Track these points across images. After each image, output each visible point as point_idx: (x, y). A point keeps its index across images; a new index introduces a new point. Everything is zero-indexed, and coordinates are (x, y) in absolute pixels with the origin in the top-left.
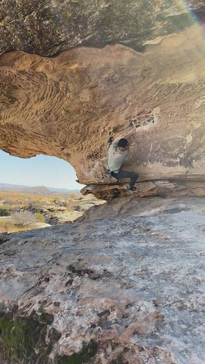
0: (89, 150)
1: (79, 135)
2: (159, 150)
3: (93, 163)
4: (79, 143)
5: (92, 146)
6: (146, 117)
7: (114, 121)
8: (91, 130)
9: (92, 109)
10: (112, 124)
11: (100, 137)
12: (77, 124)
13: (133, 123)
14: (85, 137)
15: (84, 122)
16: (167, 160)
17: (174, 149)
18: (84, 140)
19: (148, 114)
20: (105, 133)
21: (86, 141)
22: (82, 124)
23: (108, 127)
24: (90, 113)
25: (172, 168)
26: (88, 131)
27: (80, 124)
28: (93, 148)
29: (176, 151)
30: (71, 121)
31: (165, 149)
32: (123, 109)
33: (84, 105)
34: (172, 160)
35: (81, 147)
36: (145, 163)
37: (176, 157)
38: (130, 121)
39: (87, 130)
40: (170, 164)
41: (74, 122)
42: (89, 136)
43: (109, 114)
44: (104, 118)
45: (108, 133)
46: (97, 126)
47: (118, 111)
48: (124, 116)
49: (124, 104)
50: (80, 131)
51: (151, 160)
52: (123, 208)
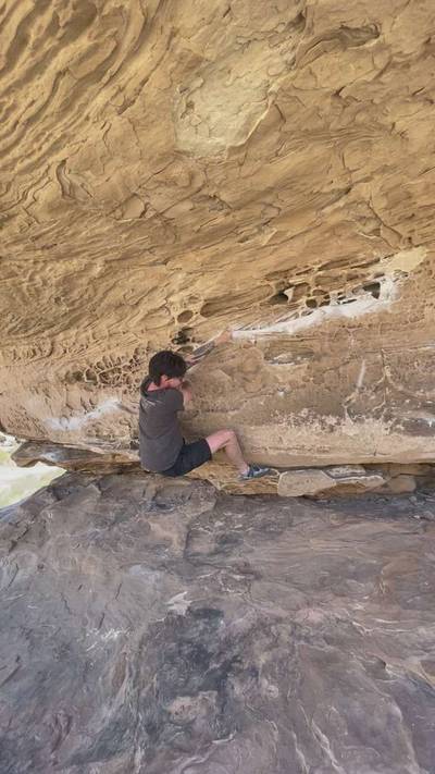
0: (77, 357)
1: (64, 308)
2: (386, 384)
3: (86, 396)
4: (44, 335)
5: (94, 349)
6: (351, 278)
7: (220, 276)
8: (116, 295)
9: (186, 206)
10: (207, 287)
11: (132, 324)
12: (75, 264)
13: (289, 293)
14: (78, 319)
15: (106, 262)
16: (407, 416)
18: (67, 328)
19: (361, 271)
20: (162, 313)
21: (73, 332)
22: (97, 270)
23: (185, 294)
24: (167, 223)
25: (420, 440)
26: (101, 300)
27: (89, 267)
28: (95, 354)
30: (61, 248)
31: (406, 384)
32: (289, 234)
33: (178, 171)
35: (47, 348)
36: (332, 420)
38: (277, 286)
39: (100, 295)
41: (70, 254)
42: (94, 317)
43: (222, 247)
44: (194, 259)
45: (175, 314)
46: (149, 284)
47: (265, 239)
48: (269, 262)
49: (312, 216)
50: (75, 295)
51: (357, 413)
52: (197, 534)
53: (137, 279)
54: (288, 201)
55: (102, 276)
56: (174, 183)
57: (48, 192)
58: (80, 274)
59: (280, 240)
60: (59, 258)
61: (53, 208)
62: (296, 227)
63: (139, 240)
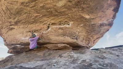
0: (31, 29)
5: (34, 27)
7: (54, 21)
8: (41, 20)
11: (41, 25)
12: (39, 15)
14: (34, 23)
16: (72, 37)
19: (68, 23)
20: (46, 24)
21: (32, 25)
24: (52, 12)
26: (39, 20)
27: (40, 15)
29: (74, 35)
31: (72, 34)
35: (26, 27)
40: (73, 39)
42: (37, 23)
43: (56, 17)
44: (52, 18)
45: (48, 24)
46: (46, 20)
47: (60, 17)
48: (60, 20)
49: (65, 16)
50: (36, 19)
51: (67, 36)
52: (45, 54)
53: (45, 19)
54: (63, 14)
55: (41, 17)
56: (54, 8)
57: (41, 5)
58: (39, 16)
59: (61, 18)
60: (37, 13)
61: (41, 7)
62: (63, 17)
63: (48, 14)
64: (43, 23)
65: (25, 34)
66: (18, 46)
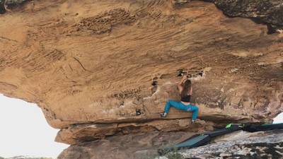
17: (214, 96)
29: (216, 98)
34: (213, 103)
37: (216, 102)
40: (212, 106)
64: (143, 77)
65: (106, 103)
66: (93, 126)
